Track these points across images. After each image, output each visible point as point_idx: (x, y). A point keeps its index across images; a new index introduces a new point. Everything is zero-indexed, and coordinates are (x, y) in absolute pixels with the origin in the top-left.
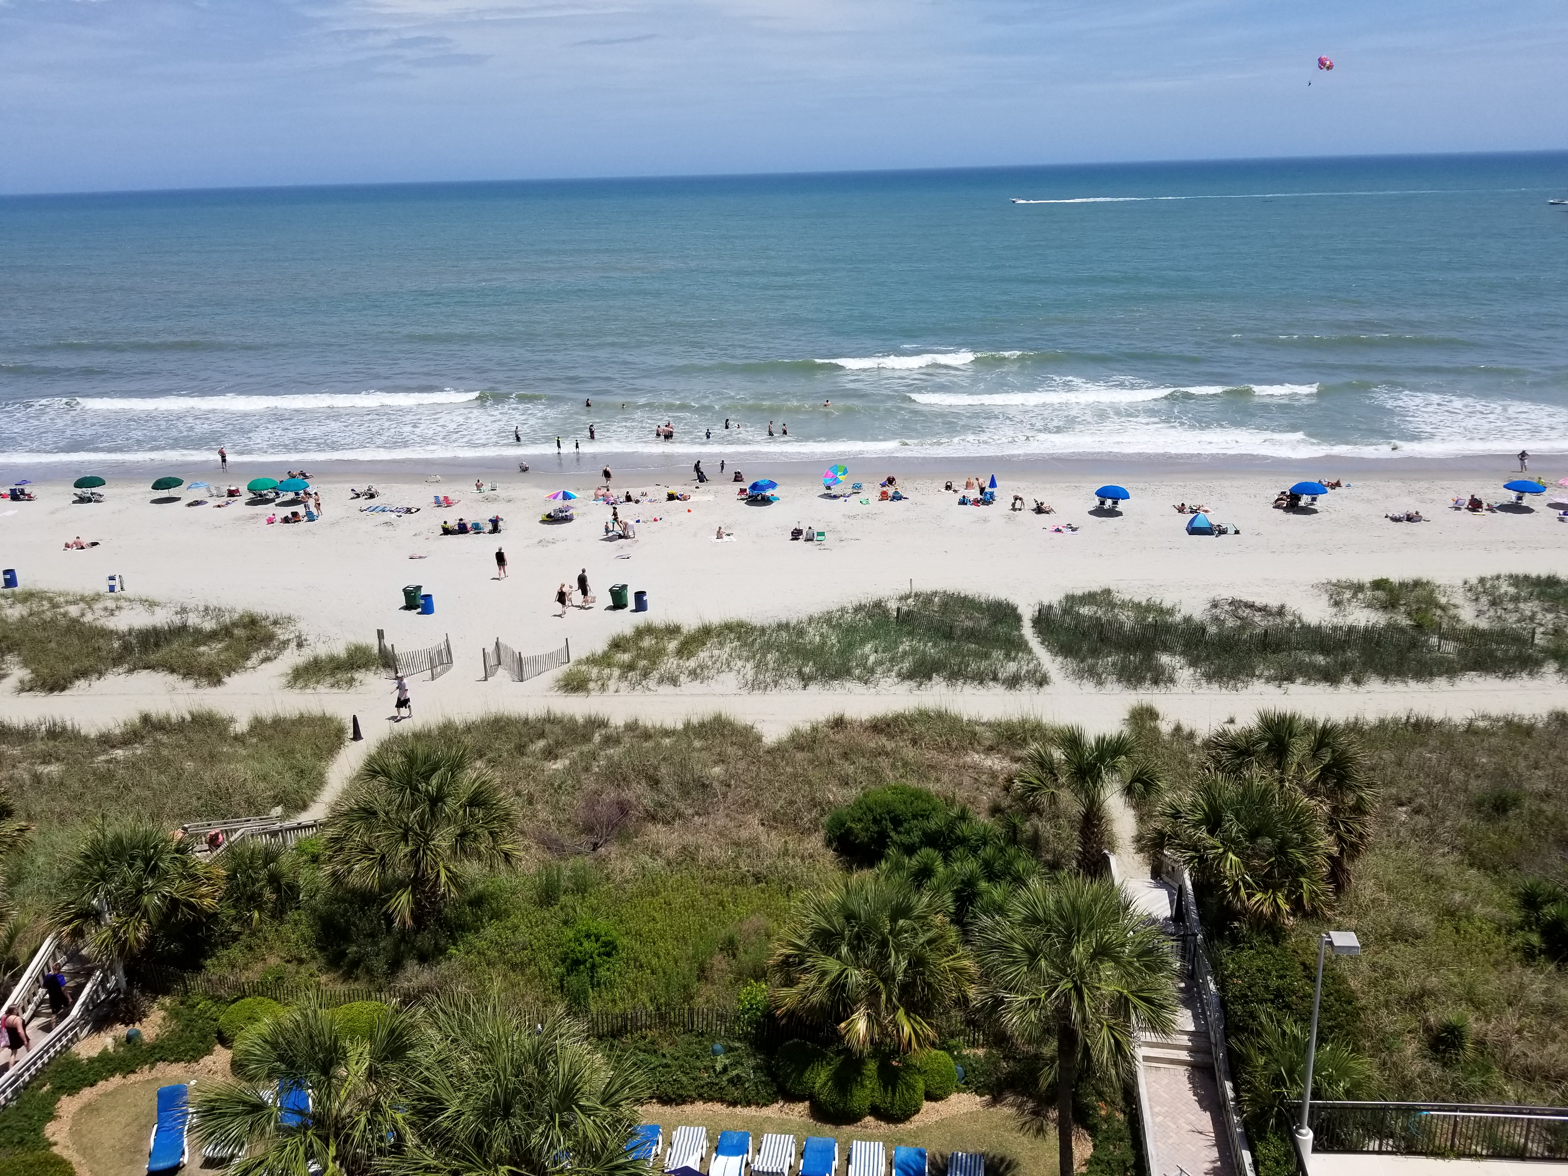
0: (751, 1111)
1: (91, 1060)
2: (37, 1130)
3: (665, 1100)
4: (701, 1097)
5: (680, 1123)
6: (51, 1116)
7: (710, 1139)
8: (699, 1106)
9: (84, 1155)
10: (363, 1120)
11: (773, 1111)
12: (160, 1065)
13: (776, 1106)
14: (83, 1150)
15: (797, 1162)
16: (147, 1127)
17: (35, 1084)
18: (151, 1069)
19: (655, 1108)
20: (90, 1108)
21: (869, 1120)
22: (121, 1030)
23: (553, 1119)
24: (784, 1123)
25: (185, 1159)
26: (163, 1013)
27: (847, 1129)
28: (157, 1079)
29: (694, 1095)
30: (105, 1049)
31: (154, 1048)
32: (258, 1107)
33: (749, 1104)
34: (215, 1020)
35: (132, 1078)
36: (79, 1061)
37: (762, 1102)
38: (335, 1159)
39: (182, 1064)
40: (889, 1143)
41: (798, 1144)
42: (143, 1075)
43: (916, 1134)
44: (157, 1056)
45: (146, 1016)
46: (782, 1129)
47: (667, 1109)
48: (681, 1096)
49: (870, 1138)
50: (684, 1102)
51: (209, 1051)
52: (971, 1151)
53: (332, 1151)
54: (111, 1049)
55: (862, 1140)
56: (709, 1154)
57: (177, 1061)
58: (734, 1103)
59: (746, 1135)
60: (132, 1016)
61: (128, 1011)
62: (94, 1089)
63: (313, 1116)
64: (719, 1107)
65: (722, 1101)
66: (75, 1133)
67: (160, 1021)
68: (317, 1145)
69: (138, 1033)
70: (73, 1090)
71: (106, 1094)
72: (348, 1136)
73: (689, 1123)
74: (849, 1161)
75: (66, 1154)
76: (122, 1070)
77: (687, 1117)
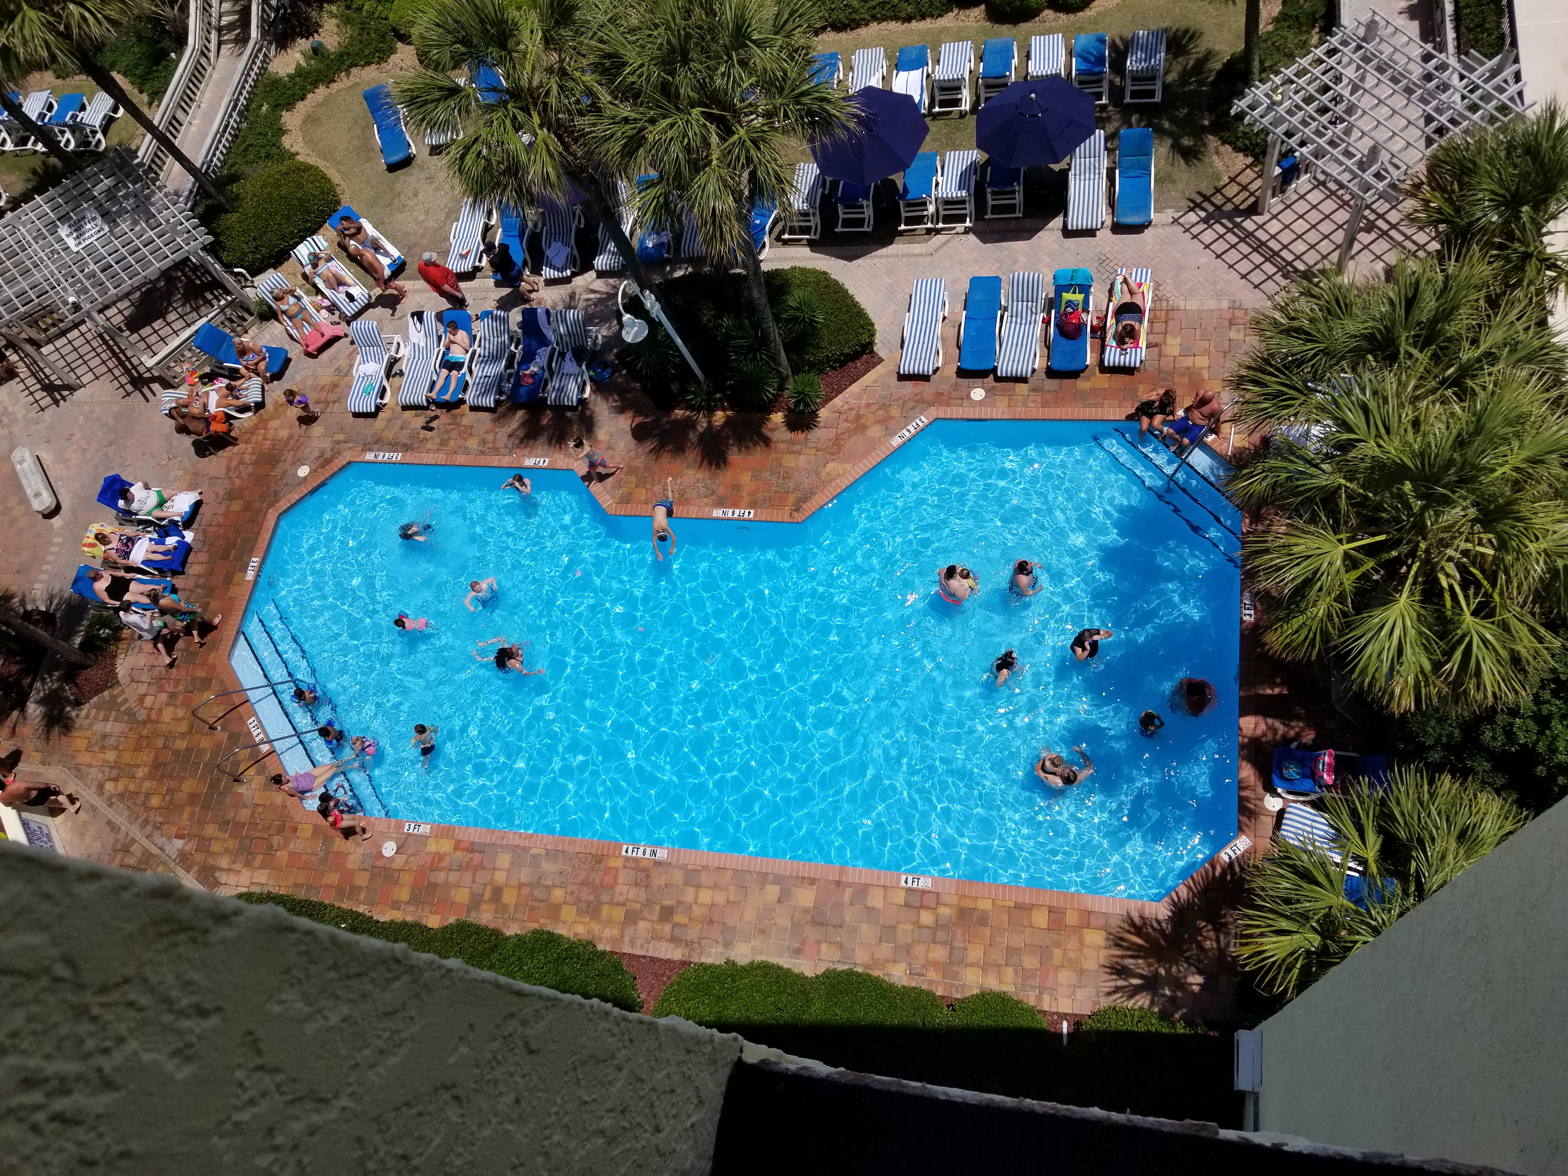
0: (927, 24)
1: (291, 77)
2: (277, 145)
3: (839, 27)
4: (874, 18)
5: (857, 47)
6: (282, 132)
7: (888, 57)
8: (874, 27)
9: (326, 159)
10: (555, 88)
11: (948, 21)
12: (354, 70)
13: (951, 15)
14: (324, 156)
15: (977, 65)
16: (367, 128)
17: (253, 106)
18: (348, 75)
19: (830, 37)
20: (310, 120)
21: (1048, 14)
22: (303, 44)
23: (730, 57)
24: (960, 30)
25: (413, 150)
26: (334, 21)
27: (1024, 27)
28: (357, 84)
29: (868, 17)
30: (299, 64)
31: (341, 55)
32: (455, 91)
33: (923, 17)
34: (386, 19)
35: (335, 86)
36: (281, 79)
37: (936, 13)
38: (541, 126)
39: (374, 66)
40: (1068, 33)
41: (976, 49)
42: (342, 83)
43: (1096, 20)
44: (348, 63)
45: (320, 26)
46: (959, 36)
47: (843, 36)
48: (854, 20)
49: (1050, 32)
50: (857, 25)
51: (393, 51)
52: (1154, 27)
53: (536, 120)
54: (303, 63)
55: (1040, 34)
56: (890, 72)
57: (368, 64)
58: (908, 19)
59: (924, 48)
60: (309, 29)
61: (301, 25)
62: (306, 102)
63: (507, 91)
64: (893, 26)
65: (896, 18)
66: (309, 142)
67: (335, 29)
68: (521, 116)
69: (321, 44)
70: (289, 106)
71: (319, 105)
72: (545, 104)
73: (866, 45)
74: (1028, 57)
75: (312, 160)
76: (322, 81)
77: (864, 39)
